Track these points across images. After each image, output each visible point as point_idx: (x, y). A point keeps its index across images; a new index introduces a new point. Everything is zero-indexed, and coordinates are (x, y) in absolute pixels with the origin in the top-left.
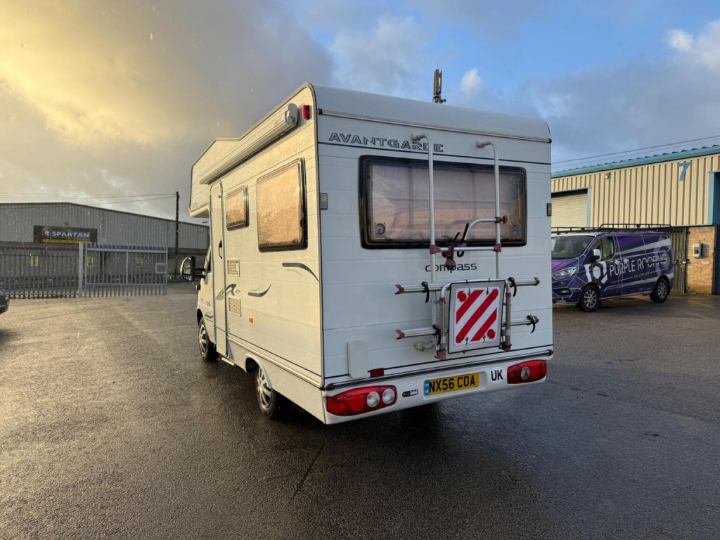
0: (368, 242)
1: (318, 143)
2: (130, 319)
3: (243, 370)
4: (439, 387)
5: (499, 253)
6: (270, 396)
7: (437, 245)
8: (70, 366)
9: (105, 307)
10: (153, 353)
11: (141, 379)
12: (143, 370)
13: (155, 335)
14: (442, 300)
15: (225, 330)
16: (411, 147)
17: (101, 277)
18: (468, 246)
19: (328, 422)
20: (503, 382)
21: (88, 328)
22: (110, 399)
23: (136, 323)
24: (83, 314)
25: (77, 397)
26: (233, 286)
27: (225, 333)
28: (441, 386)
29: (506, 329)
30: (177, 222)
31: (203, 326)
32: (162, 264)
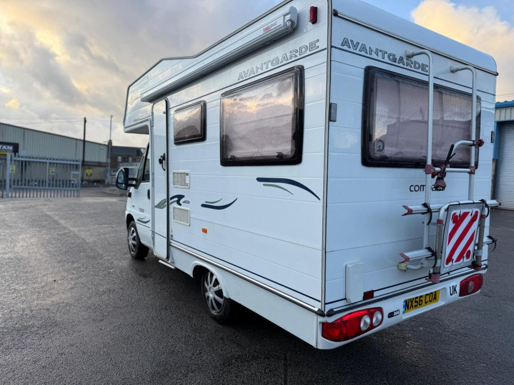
0: (369, 160)
1: (332, 47)
2: (56, 218)
3: (189, 276)
4: (412, 305)
5: (473, 175)
6: (222, 303)
7: (433, 166)
8: (9, 262)
9: (31, 206)
10: (84, 250)
11: (81, 277)
12: (80, 267)
13: (82, 233)
14: (439, 222)
15: (166, 236)
16: (405, 64)
17: (22, 181)
18: (451, 167)
19: (320, 347)
20: (456, 296)
21: (20, 226)
22: (55, 299)
23: (62, 222)
24: (13, 212)
25: (21, 296)
26: (180, 197)
27: (166, 240)
28: (414, 304)
29: (478, 249)
30: (84, 141)
31: (133, 229)
32: (76, 173)
